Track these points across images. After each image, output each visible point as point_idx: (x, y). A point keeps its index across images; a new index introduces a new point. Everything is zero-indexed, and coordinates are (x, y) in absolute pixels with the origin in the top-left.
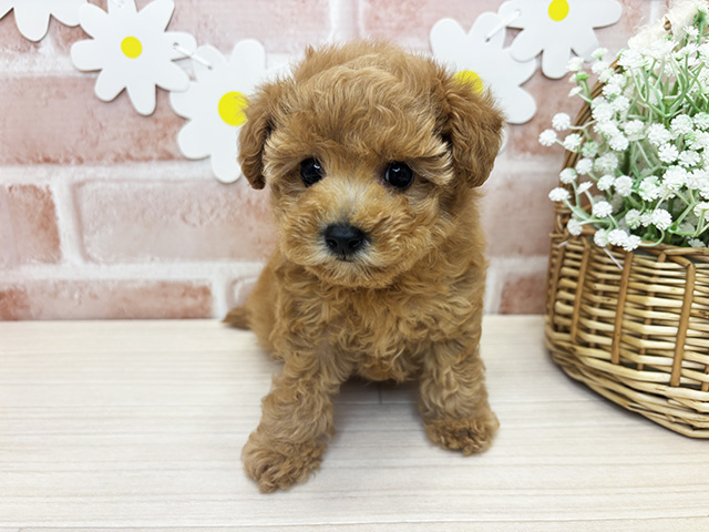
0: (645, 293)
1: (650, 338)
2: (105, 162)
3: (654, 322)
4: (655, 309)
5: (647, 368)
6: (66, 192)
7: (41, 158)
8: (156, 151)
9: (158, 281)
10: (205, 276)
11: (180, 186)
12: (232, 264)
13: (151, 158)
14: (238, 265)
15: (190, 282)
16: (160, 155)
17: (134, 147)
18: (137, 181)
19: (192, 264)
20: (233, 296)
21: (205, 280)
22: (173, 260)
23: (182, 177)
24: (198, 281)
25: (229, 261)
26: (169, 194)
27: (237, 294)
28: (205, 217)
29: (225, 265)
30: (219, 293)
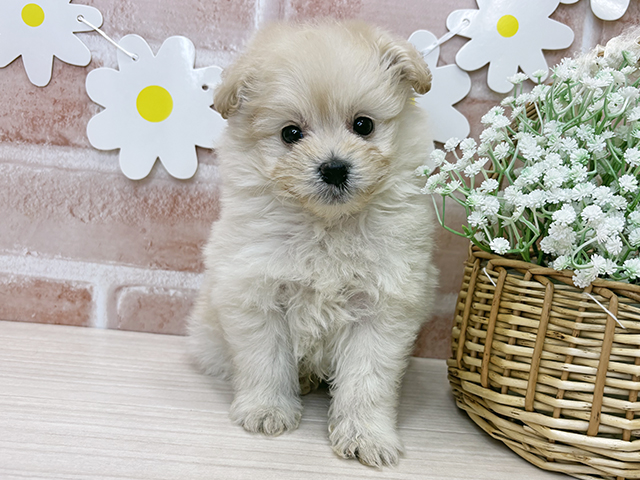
0: (511, 311)
1: (513, 358)
3: (517, 342)
4: (519, 328)
5: (510, 391)
8: (51, 134)
9: (31, 279)
10: (85, 278)
11: (72, 174)
12: (117, 268)
13: (43, 141)
14: (125, 269)
15: (69, 283)
16: (53, 139)
17: (25, 127)
18: (24, 163)
19: (74, 264)
20: (115, 305)
21: (86, 283)
22: (52, 258)
23: (76, 165)
24: (78, 282)
25: (115, 265)
26: (58, 182)
27: (120, 302)
28: (95, 212)
29: (111, 268)
30: (100, 299)
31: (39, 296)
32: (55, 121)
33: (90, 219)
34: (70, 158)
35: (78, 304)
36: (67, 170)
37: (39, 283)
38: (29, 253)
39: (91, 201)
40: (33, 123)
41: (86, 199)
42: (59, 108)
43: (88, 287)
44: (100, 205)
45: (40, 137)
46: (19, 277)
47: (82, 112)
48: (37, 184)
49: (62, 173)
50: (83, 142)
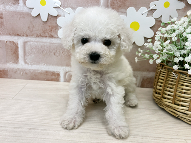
0: (183, 85)
1: (183, 97)
2: (34, 37)
3: (185, 93)
4: (185, 90)
5: (182, 106)
6: (22, 44)
7: (16, 34)
8: (48, 35)
9: (45, 71)
10: (58, 70)
11: (54, 45)
12: (66, 68)
13: (47, 36)
14: (68, 68)
15: (54, 72)
16: (49, 36)
17: (42, 33)
18: (42, 42)
19: (55, 67)
20: (66, 77)
21: (58, 71)
22: (50, 65)
23: (55, 42)
24: (56, 71)
25: (66, 67)
26: (51, 47)
27: (67, 76)
28: (60, 54)
29: (64, 68)
30: (62, 75)
31: (47, 75)
32: (49, 31)
33: (59, 56)
34: (54, 40)
35: (57, 76)
36: (53, 44)
37: (47, 72)
38: (44, 65)
39: (59, 51)
40: (44, 32)
41: (58, 51)
42: (50, 28)
43: (59, 72)
44: (61, 52)
45: (46, 35)
46: (42, 71)
47: (56, 29)
48: (45, 47)
49: (52, 44)
50: (56, 36)
